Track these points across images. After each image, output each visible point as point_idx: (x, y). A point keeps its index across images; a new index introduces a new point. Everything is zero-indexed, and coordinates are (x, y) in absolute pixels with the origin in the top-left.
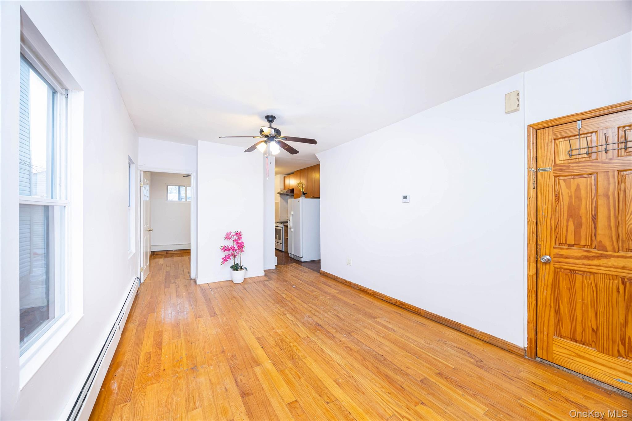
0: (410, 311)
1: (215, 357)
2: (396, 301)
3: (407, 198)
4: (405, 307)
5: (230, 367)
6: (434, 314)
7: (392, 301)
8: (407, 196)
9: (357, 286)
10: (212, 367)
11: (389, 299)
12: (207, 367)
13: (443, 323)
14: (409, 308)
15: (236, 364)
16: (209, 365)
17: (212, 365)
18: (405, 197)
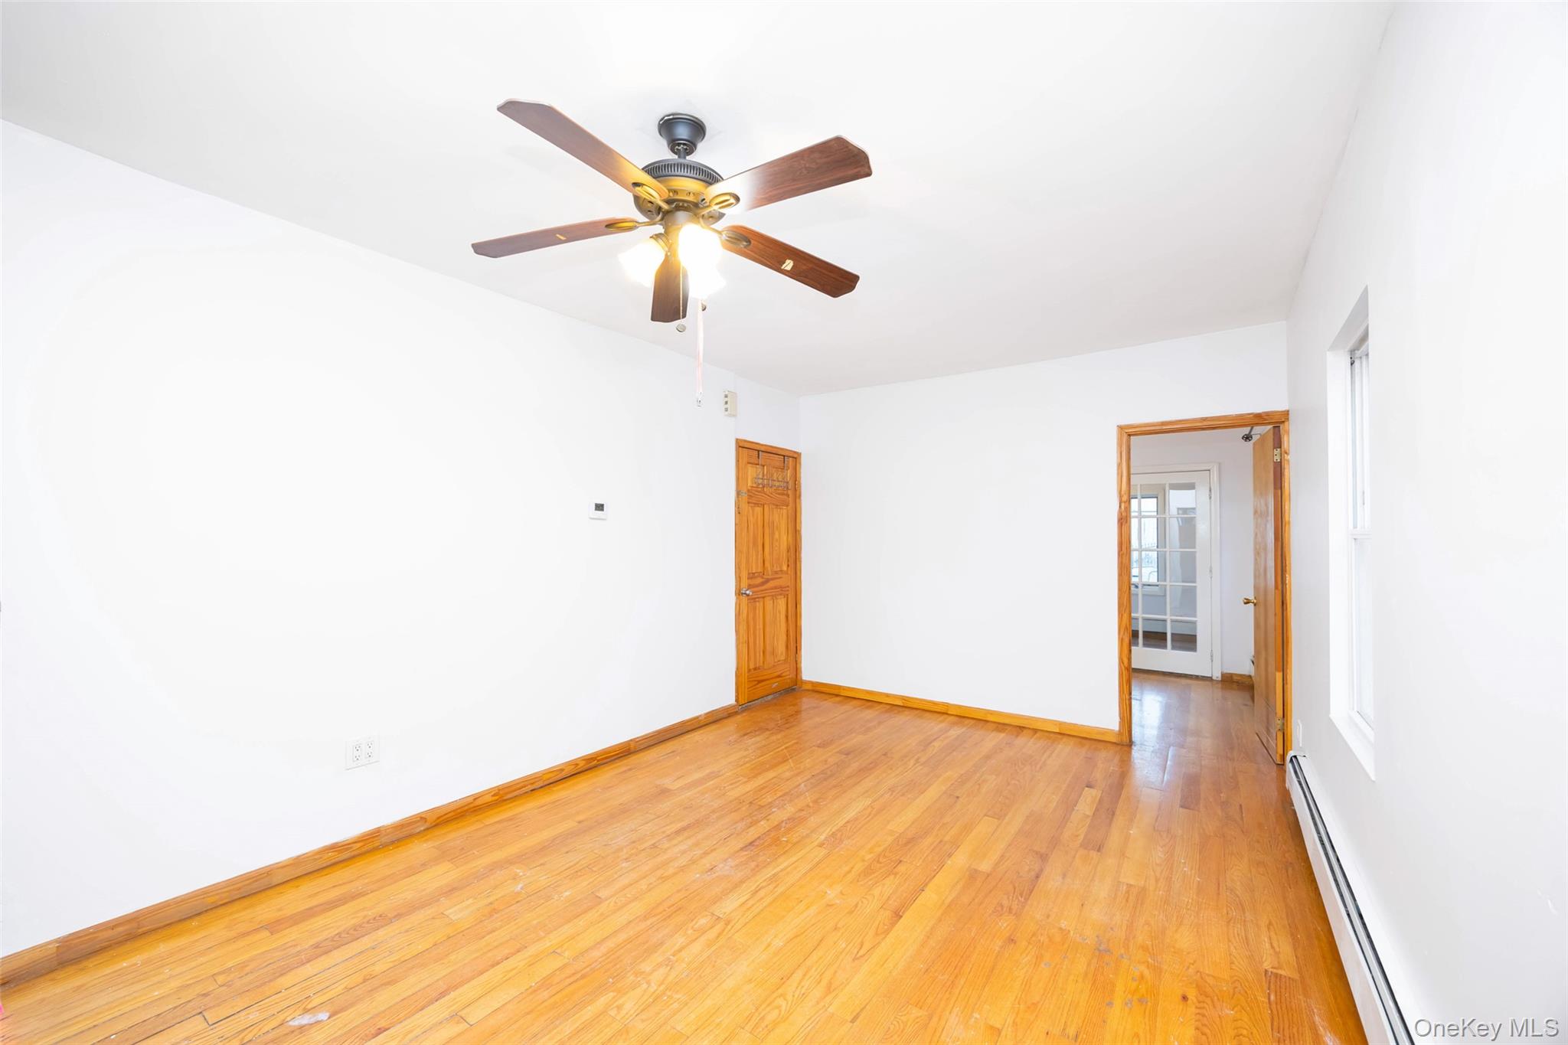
0: (612, 761)
1: (1040, 941)
2: (574, 763)
3: (603, 510)
4: (598, 761)
5: (1027, 899)
6: (650, 734)
7: (566, 770)
8: (602, 505)
9: (421, 818)
10: (1063, 924)
11: (555, 773)
12: (1072, 932)
13: (668, 736)
14: (606, 758)
15: (1011, 898)
16: (1064, 933)
17: (1061, 929)
18: (600, 507)
